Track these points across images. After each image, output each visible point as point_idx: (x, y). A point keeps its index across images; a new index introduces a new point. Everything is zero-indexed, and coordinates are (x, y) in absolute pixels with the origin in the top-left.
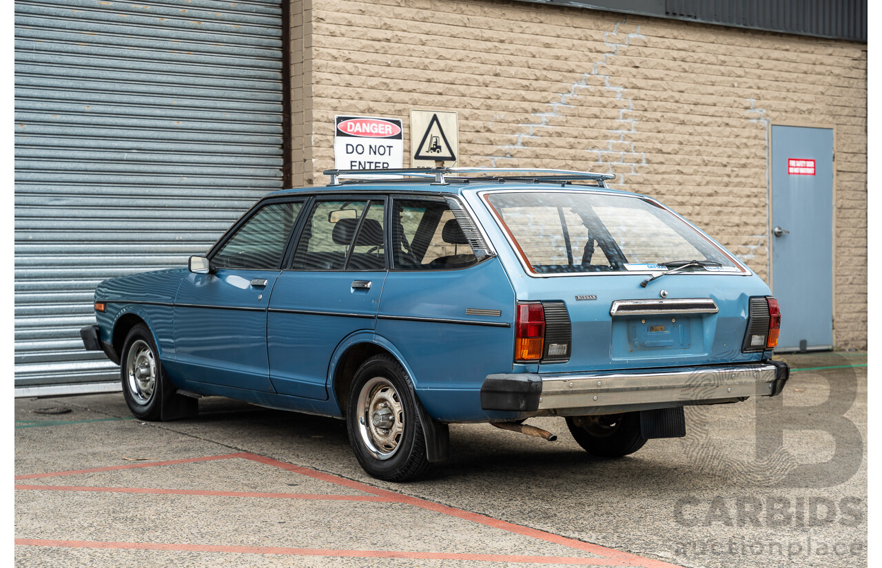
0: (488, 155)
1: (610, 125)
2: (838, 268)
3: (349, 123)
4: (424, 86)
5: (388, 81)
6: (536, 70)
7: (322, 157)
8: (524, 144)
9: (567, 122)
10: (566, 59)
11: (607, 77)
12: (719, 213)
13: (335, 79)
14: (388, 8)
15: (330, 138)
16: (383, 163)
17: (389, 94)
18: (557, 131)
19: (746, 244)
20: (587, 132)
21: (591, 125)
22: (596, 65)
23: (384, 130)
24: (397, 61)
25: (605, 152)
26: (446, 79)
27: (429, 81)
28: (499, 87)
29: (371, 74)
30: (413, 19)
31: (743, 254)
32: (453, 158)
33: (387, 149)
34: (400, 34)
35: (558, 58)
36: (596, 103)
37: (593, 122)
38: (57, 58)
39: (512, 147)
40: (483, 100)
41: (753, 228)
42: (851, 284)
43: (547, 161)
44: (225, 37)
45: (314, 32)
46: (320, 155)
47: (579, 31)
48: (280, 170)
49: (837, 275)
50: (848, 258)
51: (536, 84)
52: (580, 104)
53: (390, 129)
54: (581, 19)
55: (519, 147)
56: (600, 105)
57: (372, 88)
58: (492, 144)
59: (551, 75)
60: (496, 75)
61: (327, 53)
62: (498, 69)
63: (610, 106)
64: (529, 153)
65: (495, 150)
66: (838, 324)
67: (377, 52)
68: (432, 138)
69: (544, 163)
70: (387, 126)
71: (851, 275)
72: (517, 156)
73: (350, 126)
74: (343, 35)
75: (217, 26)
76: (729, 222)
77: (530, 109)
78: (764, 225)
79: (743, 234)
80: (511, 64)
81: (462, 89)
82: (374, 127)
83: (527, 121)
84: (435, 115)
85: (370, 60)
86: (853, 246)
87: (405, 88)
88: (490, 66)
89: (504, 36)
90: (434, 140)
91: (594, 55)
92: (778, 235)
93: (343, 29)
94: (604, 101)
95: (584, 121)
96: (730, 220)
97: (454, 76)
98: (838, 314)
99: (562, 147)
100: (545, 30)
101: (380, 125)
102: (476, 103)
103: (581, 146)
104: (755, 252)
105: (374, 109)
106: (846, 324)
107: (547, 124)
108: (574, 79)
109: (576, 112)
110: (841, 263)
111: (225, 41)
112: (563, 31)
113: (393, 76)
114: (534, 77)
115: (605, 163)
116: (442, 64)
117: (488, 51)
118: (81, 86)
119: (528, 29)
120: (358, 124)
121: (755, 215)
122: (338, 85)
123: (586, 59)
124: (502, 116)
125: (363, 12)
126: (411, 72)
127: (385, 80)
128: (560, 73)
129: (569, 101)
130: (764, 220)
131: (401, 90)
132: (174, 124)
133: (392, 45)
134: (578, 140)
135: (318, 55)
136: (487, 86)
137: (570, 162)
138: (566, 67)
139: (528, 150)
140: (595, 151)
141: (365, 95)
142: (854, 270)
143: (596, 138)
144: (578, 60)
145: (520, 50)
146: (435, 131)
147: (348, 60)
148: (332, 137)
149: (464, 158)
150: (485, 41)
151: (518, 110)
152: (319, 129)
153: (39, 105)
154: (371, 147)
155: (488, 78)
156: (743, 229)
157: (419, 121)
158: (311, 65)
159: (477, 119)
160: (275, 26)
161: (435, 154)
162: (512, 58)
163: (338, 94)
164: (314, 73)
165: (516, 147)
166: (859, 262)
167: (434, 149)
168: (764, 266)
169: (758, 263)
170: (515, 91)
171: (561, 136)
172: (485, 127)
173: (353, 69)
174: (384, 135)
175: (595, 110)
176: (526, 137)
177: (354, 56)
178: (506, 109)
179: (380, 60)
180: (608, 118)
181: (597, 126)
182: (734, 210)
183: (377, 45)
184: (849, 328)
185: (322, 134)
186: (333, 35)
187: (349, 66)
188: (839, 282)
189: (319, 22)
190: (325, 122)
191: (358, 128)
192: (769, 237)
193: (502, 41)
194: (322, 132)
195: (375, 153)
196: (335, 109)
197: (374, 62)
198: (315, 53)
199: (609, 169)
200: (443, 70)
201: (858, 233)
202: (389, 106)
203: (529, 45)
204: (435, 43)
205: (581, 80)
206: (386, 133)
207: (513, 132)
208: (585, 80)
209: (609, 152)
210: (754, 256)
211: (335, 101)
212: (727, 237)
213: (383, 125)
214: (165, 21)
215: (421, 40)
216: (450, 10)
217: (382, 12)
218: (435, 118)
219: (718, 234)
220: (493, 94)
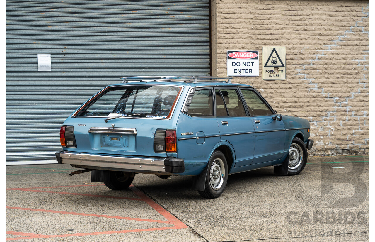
0: (301, 64)
1: (365, 48)
3: (233, 54)
4: (269, 37)
5: (251, 35)
6: (325, 27)
7: (221, 68)
8: (319, 59)
9: (341, 48)
10: (341, 21)
11: (363, 27)
13: (227, 36)
14: (252, 5)
15: (224, 60)
16: (249, 69)
17: (252, 41)
18: (336, 52)
20: (352, 52)
21: (354, 49)
22: (357, 22)
23: (250, 56)
24: (256, 27)
25: (362, 61)
26: (280, 33)
27: (271, 34)
28: (306, 35)
29: (243, 33)
30: (264, 9)
32: (283, 66)
33: (251, 64)
34: (257, 16)
35: (337, 21)
36: (357, 39)
37: (355, 48)
38: (115, 34)
39: (313, 60)
40: (298, 41)
43: (331, 65)
44: (184, 22)
45: (217, 17)
46: (220, 67)
47: (348, 8)
48: (209, 73)
51: (325, 33)
52: (349, 40)
53: (252, 55)
54: (349, 3)
55: (317, 60)
56: (359, 40)
57: (244, 39)
58: (303, 60)
59: (333, 28)
60: (305, 30)
61: (223, 26)
62: (306, 27)
63: (364, 40)
64: (321, 63)
65: (304, 62)
67: (246, 24)
68: (273, 58)
69: (329, 66)
70: (251, 54)
72: (316, 64)
73: (233, 55)
74: (231, 18)
75: (181, 17)
77: (322, 44)
80: (312, 25)
81: (288, 37)
82: (245, 55)
83: (321, 49)
84: (274, 49)
85: (243, 27)
87: (260, 38)
88: (302, 26)
89: (309, 13)
90: (274, 59)
91: (356, 18)
93: (231, 15)
94: (361, 38)
95: (351, 48)
97: (284, 32)
99: (339, 59)
100: (330, 9)
101: (248, 54)
102: (295, 42)
103: (349, 59)
105: (245, 47)
107: (331, 50)
108: (346, 29)
109: (346, 44)
111: (185, 23)
112: (339, 9)
113: (254, 33)
114: (325, 30)
115: (362, 66)
116: (278, 27)
117: (301, 20)
118: (125, 44)
119: (321, 9)
120: (238, 54)
122: (228, 38)
123: (352, 20)
124: (308, 48)
125: (240, 8)
126: (263, 31)
127: (250, 35)
128: (338, 27)
129: (343, 39)
131: (258, 39)
132: (163, 57)
133: (253, 20)
134: (347, 56)
135: (219, 27)
136: (300, 35)
137: (343, 66)
138: (341, 24)
139: (321, 61)
140: (357, 61)
141: (241, 42)
143: (357, 55)
144: (347, 21)
145: (317, 19)
146: (274, 55)
147: (233, 28)
148: (226, 60)
149: (289, 66)
150: (299, 16)
151: (316, 44)
152: (220, 56)
153: (108, 52)
154: (243, 63)
155: (300, 32)
157: (266, 51)
158: (216, 31)
159: (295, 49)
160: (206, 15)
161: (274, 65)
162: (313, 22)
163: (228, 42)
164: (217, 34)
165: (315, 60)
167: (274, 63)
170: (314, 36)
171: (338, 55)
172: (299, 52)
173: (236, 31)
174: (250, 58)
175: (357, 42)
176: (320, 56)
177: (235, 26)
178: (310, 44)
179: (248, 27)
180: (363, 46)
181: (358, 49)
183: (247, 21)
185: (221, 59)
186: (226, 18)
187: (234, 30)
189: (219, 13)
190: (223, 54)
191: (237, 55)
193: (308, 15)
194: (221, 58)
195: (245, 65)
196: (227, 48)
197: (245, 28)
198: (218, 26)
199: (364, 68)
200: (279, 30)
202: (253, 46)
203: (322, 16)
204: (275, 18)
205: (349, 29)
206: (251, 57)
207: (314, 54)
208: (351, 29)
209: (364, 61)
211: (228, 45)
213: (249, 54)
214: (159, 17)
215: (267, 18)
216: (282, 4)
217: (249, 7)
218: (274, 50)
220: (303, 38)
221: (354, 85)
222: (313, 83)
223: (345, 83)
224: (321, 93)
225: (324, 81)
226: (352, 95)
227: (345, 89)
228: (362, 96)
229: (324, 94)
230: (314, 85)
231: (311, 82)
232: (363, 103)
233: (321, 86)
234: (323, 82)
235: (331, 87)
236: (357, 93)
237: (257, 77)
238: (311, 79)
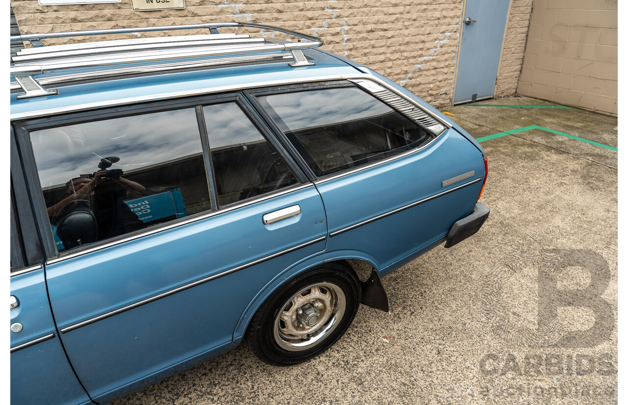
2: (506, 43)
12: (425, 10)
19: (443, 32)
31: (440, 40)
41: (450, 20)
42: (513, 53)
49: (504, 49)
50: (515, 35)
66: (500, 81)
71: (514, 47)
76: (432, 17)
78: (458, 17)
79: (442, 25)
86: (519, 27)
92: (468, 23)
96: (433, 15)
98: (501, 75)
104: (449, 38)
106: (505, 80)
110: (509, 40)
121: (452, 10)
130: (459, 13)
142: (517, 43)
156: (442, 21)
166: (521, 38)
168: (455, 47)
169: (451, 46)
182: (437, 7)
184: (506, 82)
188: (505, 53)
192: (461, 26)
201: (524, 17)
210: (448, 41)
212: (429, 28)
219: (422, 27)
221: (316, 14)
222: (242, 12)
223: (302, 10)
224: (259, 32)
225: (263, 9)
226: (315, 32)
227: (302, 22)
228: (331, 33)
229: (265, 35)
230: (245, 18)
231: (237, 10)
232: (332, 45)
233: (258, 19)
234: (260, 11)
235: (277, 19)
236: (321, 29)
237: (119, 5)
238: (237, 6)
